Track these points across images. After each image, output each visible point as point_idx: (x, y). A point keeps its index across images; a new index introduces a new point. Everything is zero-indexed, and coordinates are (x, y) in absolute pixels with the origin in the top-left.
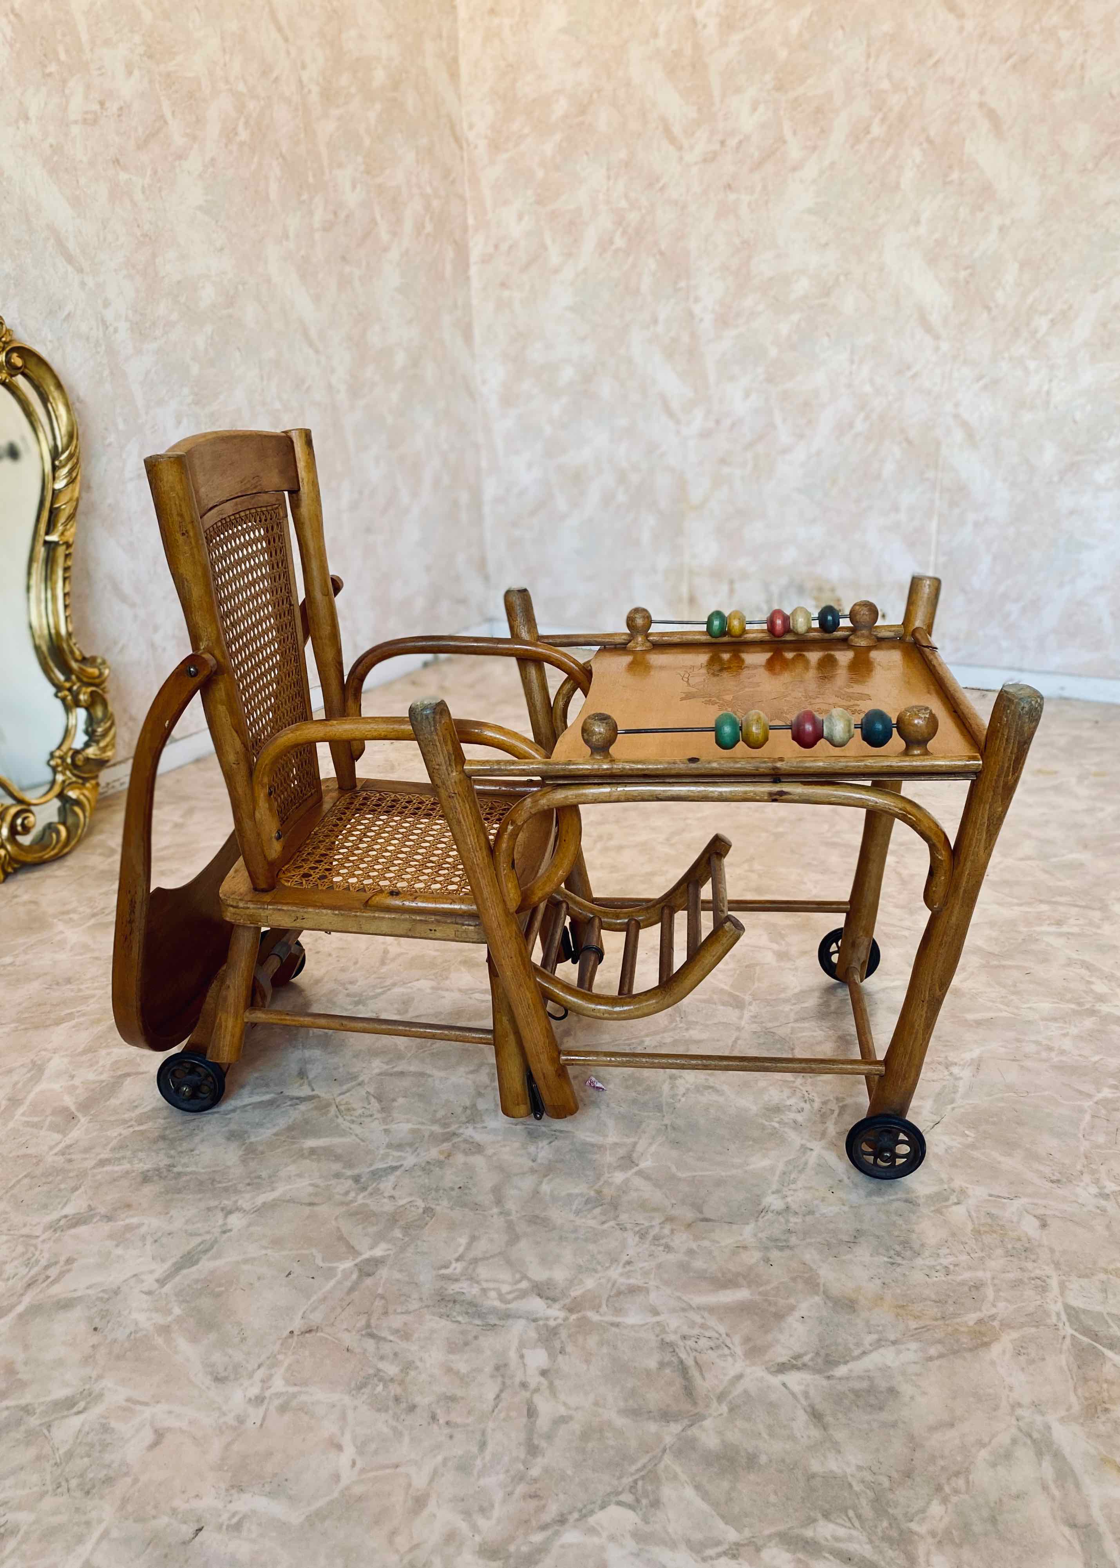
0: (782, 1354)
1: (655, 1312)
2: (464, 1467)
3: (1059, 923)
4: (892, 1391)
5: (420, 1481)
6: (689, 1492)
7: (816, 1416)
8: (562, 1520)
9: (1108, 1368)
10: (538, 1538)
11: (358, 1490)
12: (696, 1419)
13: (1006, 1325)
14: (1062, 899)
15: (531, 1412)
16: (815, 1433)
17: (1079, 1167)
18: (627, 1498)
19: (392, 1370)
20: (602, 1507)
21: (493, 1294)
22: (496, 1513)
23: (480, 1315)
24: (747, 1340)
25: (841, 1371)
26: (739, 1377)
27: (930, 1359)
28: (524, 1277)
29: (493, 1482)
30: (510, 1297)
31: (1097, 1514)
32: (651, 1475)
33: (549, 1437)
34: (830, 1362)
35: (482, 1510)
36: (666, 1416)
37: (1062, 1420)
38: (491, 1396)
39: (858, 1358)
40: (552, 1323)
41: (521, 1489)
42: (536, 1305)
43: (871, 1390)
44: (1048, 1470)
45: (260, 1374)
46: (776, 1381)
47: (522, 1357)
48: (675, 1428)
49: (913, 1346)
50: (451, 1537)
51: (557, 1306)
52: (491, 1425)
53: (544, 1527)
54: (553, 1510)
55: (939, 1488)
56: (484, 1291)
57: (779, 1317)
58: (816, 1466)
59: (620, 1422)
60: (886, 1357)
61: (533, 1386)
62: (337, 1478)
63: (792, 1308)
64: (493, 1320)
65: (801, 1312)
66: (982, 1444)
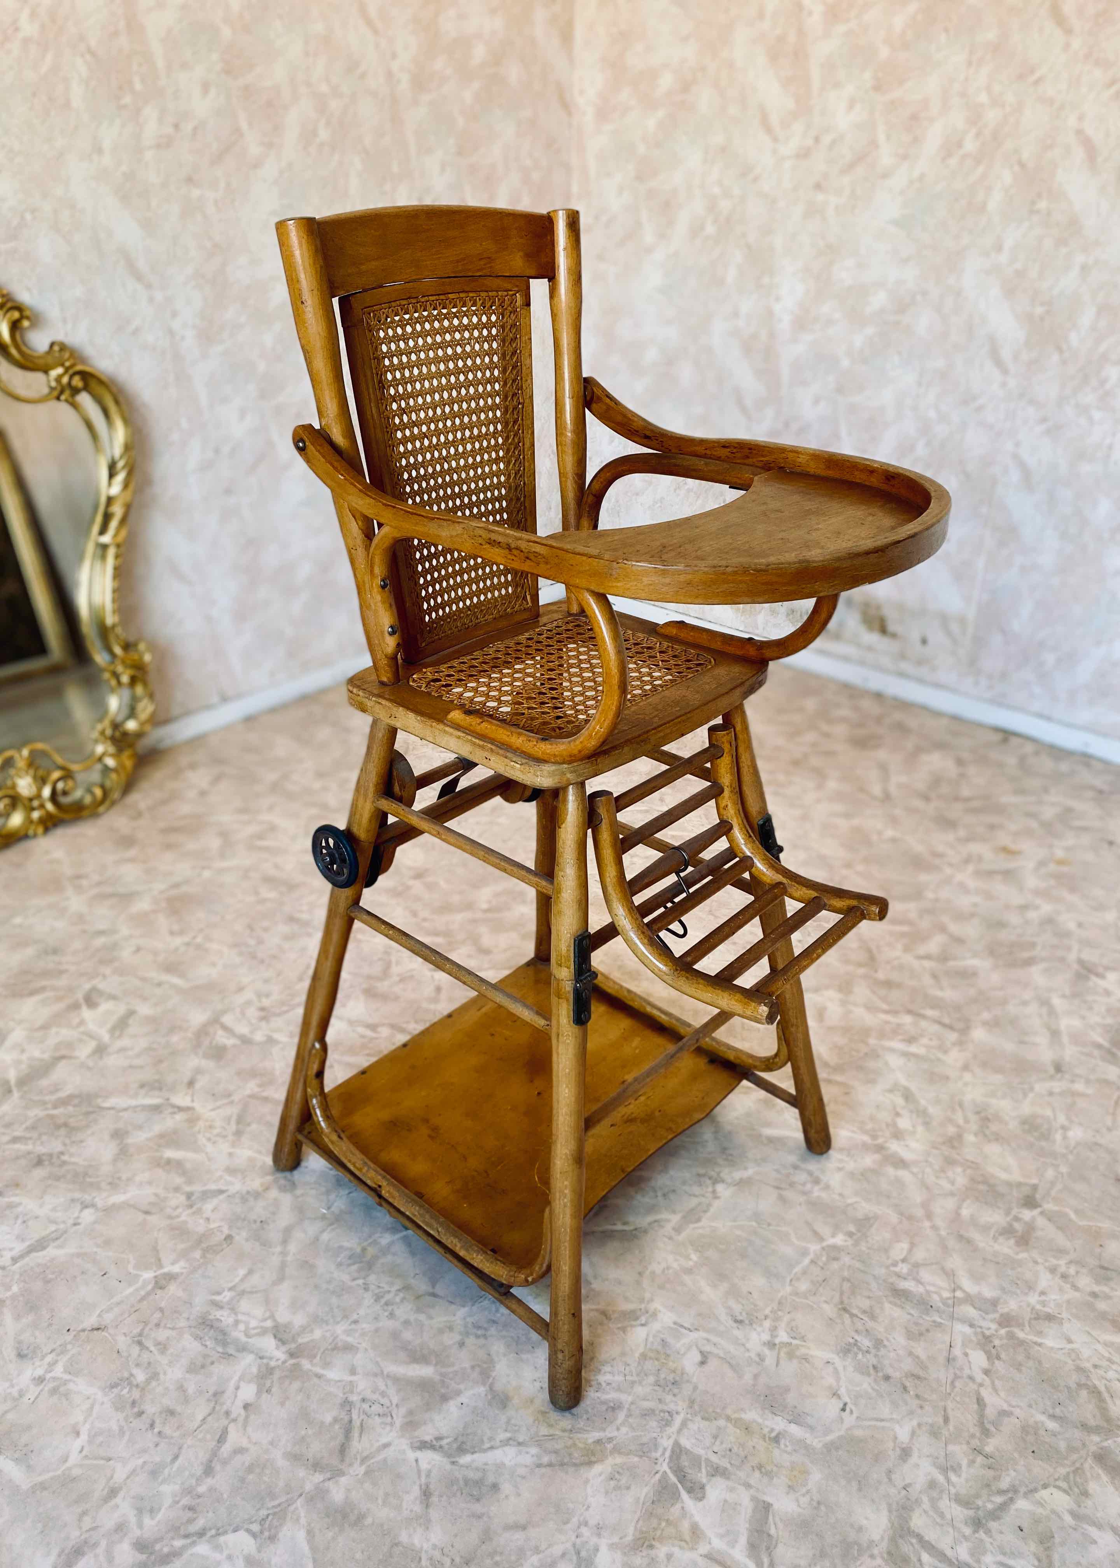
0: (427, 1433)
1: (353, 1371)
2: (154, 1473)
3: (911, 1040)
4: (495, 1487)
5: (120, 1475)
6: (301, 1535)
7: (426, 1494)
8: (201, 1534)
9: (676, 1510)
10: (178, 1543)
11: (76, 1472)
12: (338, 1473)
13: (617, 1450)
14: (929, 1013)
15: (222, 1439)
16: (418, 1508)
17: (767, 1311)
18: (255, 1528)
19: (140, 1376)
20: (235, 1531)
21: (242, 1327)
22: (159, 1516)
23: (225, 1344)
24: (411, 1413)
25: (466, 1459)
26: (386, 1446)
27: (539, 1466)
28: (272, 1317)
29: (168, 1490)
30: (253, 1332)
32: (281, 1514)
33: (225, 1463)
34: (462, 1450)
35: (151, 1511)
36: (316, 1466)
37: (612, 1547)
38: (200, 1417)
39: (485, 1451)
40: (273, 1364)
41: (186, 1501)
42: (268, 1344)
43: (479, 1483)
45: (49, 1358)
46: (411, 1455)
47: (237, 1388)
48: (318, 1478)
49: (534, 1450)
50: (120, 1528)
51: (284, 1348)
52: (189, 1442)
53: (186, 1536)
54: (200, 1523)
56: (237, 1322)
57: (445, 1398)
58: (404, 1537)
59: (281, 1462)
60: (507, 1456)
61: (233, 1416)
62: (65, 1459)
63: (458, 1393)
64: (231, 1350)
65: (463, 1399)
66: (537, 1550)
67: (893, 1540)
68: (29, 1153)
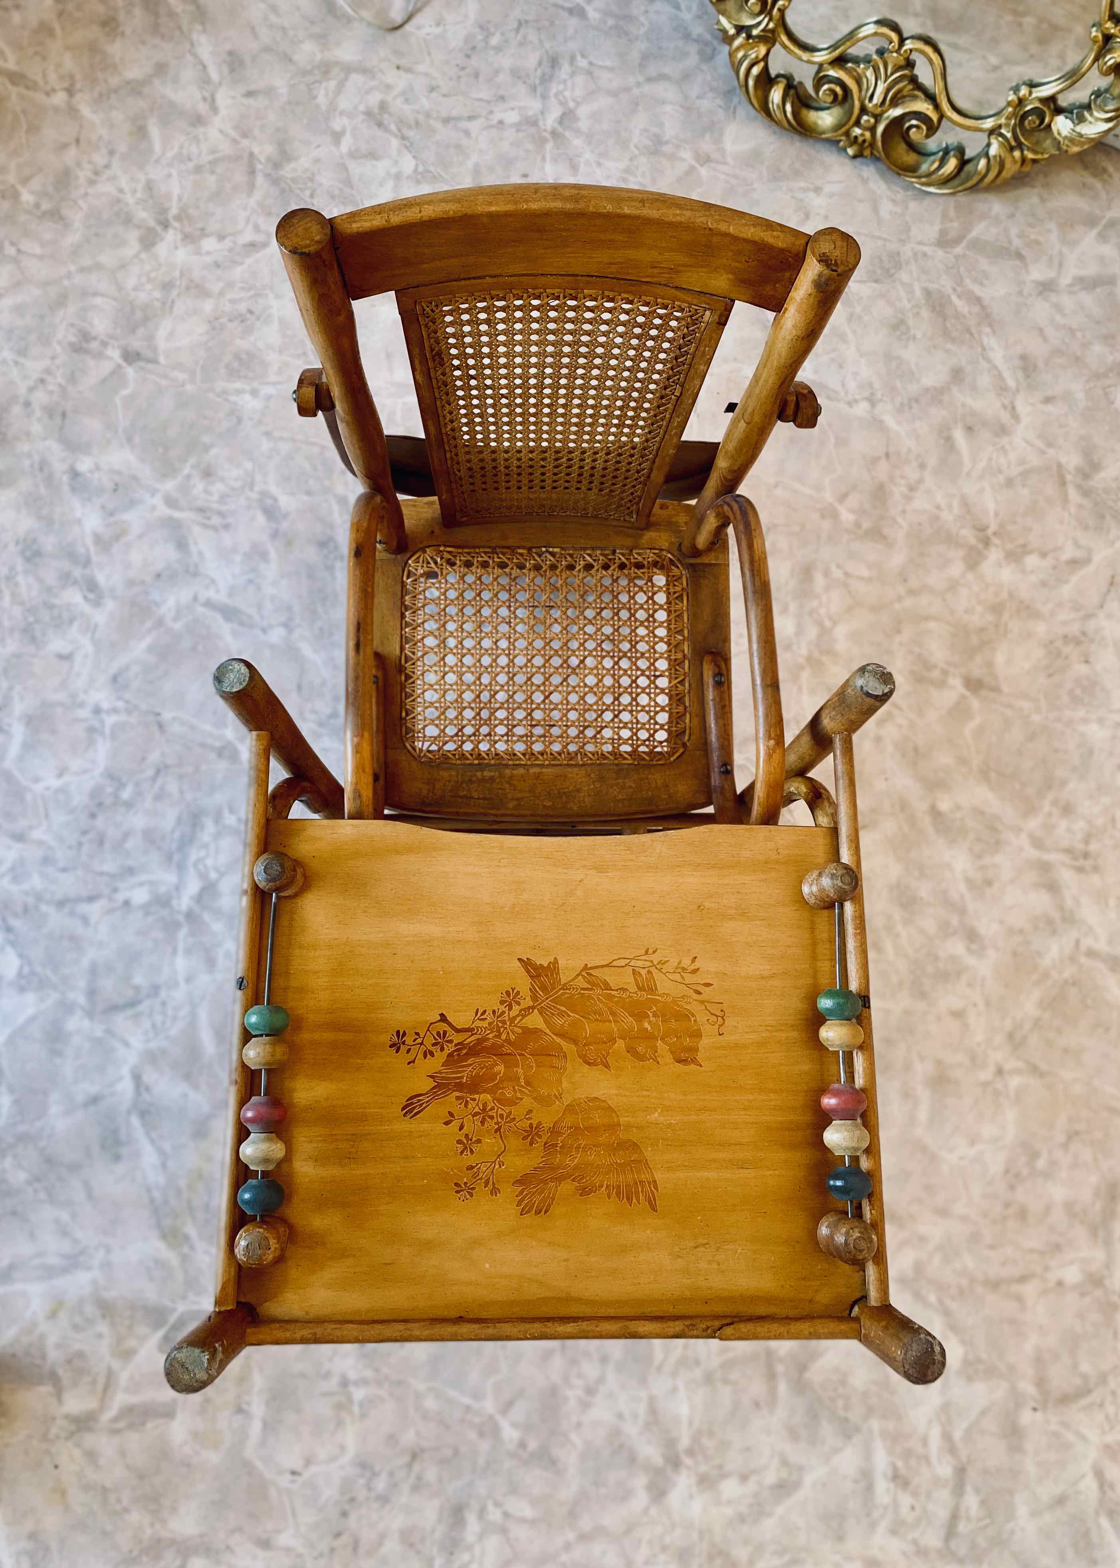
0: (150, 1077)
1: (189, 980)
2: (46, 861)
4: (117, 1158)
5: (37, 834)
6: (31, 1011)
7: (94, 1100)
9: (142, 1329)
11: (29, 797)
12: (90, 1014)
13: (185, 1259)
15: (91, 899)
16: (80, 1098)
18: (26, 970)
19: (125, 794)
20: (20, 954)
21: (202, 853)
22: (13, 887)
23: (183, 847)
24: (164, 1052)
25: (135, 1121)
26: (127, 1044)
27: (149, 1190)
29: (36, 882)
30: (201, 867)
31: (18, 1287)
32: (42, 985)
33: (72, 914)
34: (143, 1114)
36: (92, 993)
37: (94, 1282)
39: (148, 1134)
40: (175, 902)
42: (193, 886)
43: (118, 1142)
44: (53, 1260)
45: (120, 704)
46: (125, 1071)
48: (82, 1000)
49: (162, 1180)
51: (194, 904)
52: (80, 872)
55: (38, 1179)
56: (206, 846)
57: (187, 1077)
58: (54, 1097)
59: (85, 962)
60: (149, 1157)
61: (113, 897)
62: (37, 780)
63: (196, 1087)
64: (177, 857)
65: (193, 1095)
66: (74, 1216)
67: (173, 1542)
68: (331, 526)
